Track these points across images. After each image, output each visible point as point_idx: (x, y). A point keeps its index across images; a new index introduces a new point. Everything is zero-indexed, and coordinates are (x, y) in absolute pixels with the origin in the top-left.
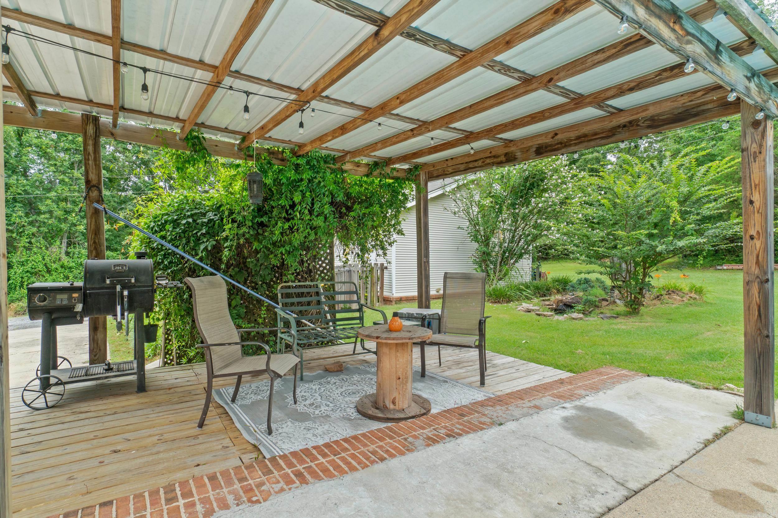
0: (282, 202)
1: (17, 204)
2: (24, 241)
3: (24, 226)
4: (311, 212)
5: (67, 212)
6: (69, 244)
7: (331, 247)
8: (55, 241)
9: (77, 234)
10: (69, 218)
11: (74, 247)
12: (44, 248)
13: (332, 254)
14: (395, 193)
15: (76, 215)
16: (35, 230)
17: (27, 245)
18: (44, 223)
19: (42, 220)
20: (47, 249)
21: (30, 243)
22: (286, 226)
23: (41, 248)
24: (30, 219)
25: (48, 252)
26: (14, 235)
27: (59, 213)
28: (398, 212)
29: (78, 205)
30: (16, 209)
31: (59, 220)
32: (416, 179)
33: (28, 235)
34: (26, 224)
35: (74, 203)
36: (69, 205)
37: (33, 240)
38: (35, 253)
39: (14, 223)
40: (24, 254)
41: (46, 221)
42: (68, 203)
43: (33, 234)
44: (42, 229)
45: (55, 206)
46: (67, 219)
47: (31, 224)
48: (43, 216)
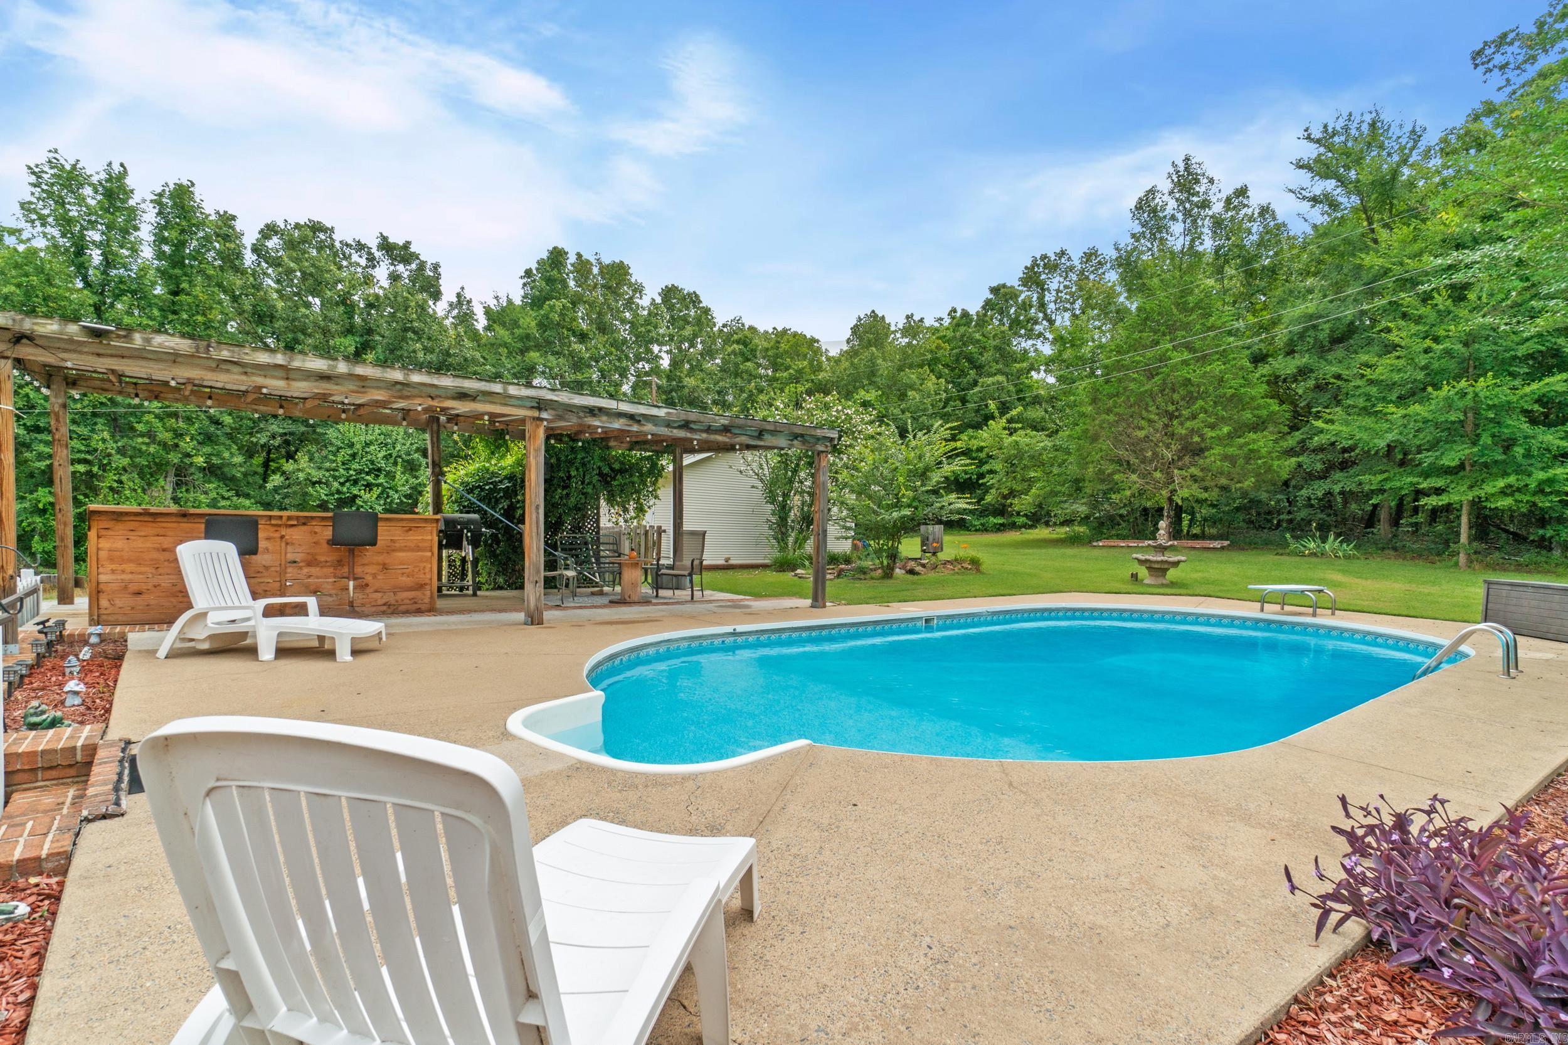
0: (561, 474)
1: (99, 420)
2: (110, 479)
3: (109, 455)
4: (583, 483)
5: (178, 435)
6: (178, 484)
7: (598, 508)
8: (157, 480)
9: (192, 470)
10: (182, 444)
11: (187, 491)
12: (139, 491)
13: (598, 514)
14: (654, 465)
15: (192, 439)
16: (126, 461)
17: (115, 485)
18: (140, 450)
19: (138, 446)
20: (144, 491)
21: (120, 482)
22: (564, 492)
23: (135, 490)
24: (120, 444)
25: (146, 497)
26: (95, 469)
27: (165, 436)
28: (657, 480)
29: (194, 423)
30: (97, 428)
31: (164, 445)
32: (673, 452)
33: (116, 469)
34: (113, 452)
35: (189, 420)
36: (181, 424)
37: (124, 478)
38: (127, 499)
39: (96, 450)
40: (110, 499)
41: (144, 448)
42: (180, 420)
43: (124, 469)
44: (138, 460)
45: (159, 425)
46: (177, 445)
47: (122, 451)
48: (140, 440)
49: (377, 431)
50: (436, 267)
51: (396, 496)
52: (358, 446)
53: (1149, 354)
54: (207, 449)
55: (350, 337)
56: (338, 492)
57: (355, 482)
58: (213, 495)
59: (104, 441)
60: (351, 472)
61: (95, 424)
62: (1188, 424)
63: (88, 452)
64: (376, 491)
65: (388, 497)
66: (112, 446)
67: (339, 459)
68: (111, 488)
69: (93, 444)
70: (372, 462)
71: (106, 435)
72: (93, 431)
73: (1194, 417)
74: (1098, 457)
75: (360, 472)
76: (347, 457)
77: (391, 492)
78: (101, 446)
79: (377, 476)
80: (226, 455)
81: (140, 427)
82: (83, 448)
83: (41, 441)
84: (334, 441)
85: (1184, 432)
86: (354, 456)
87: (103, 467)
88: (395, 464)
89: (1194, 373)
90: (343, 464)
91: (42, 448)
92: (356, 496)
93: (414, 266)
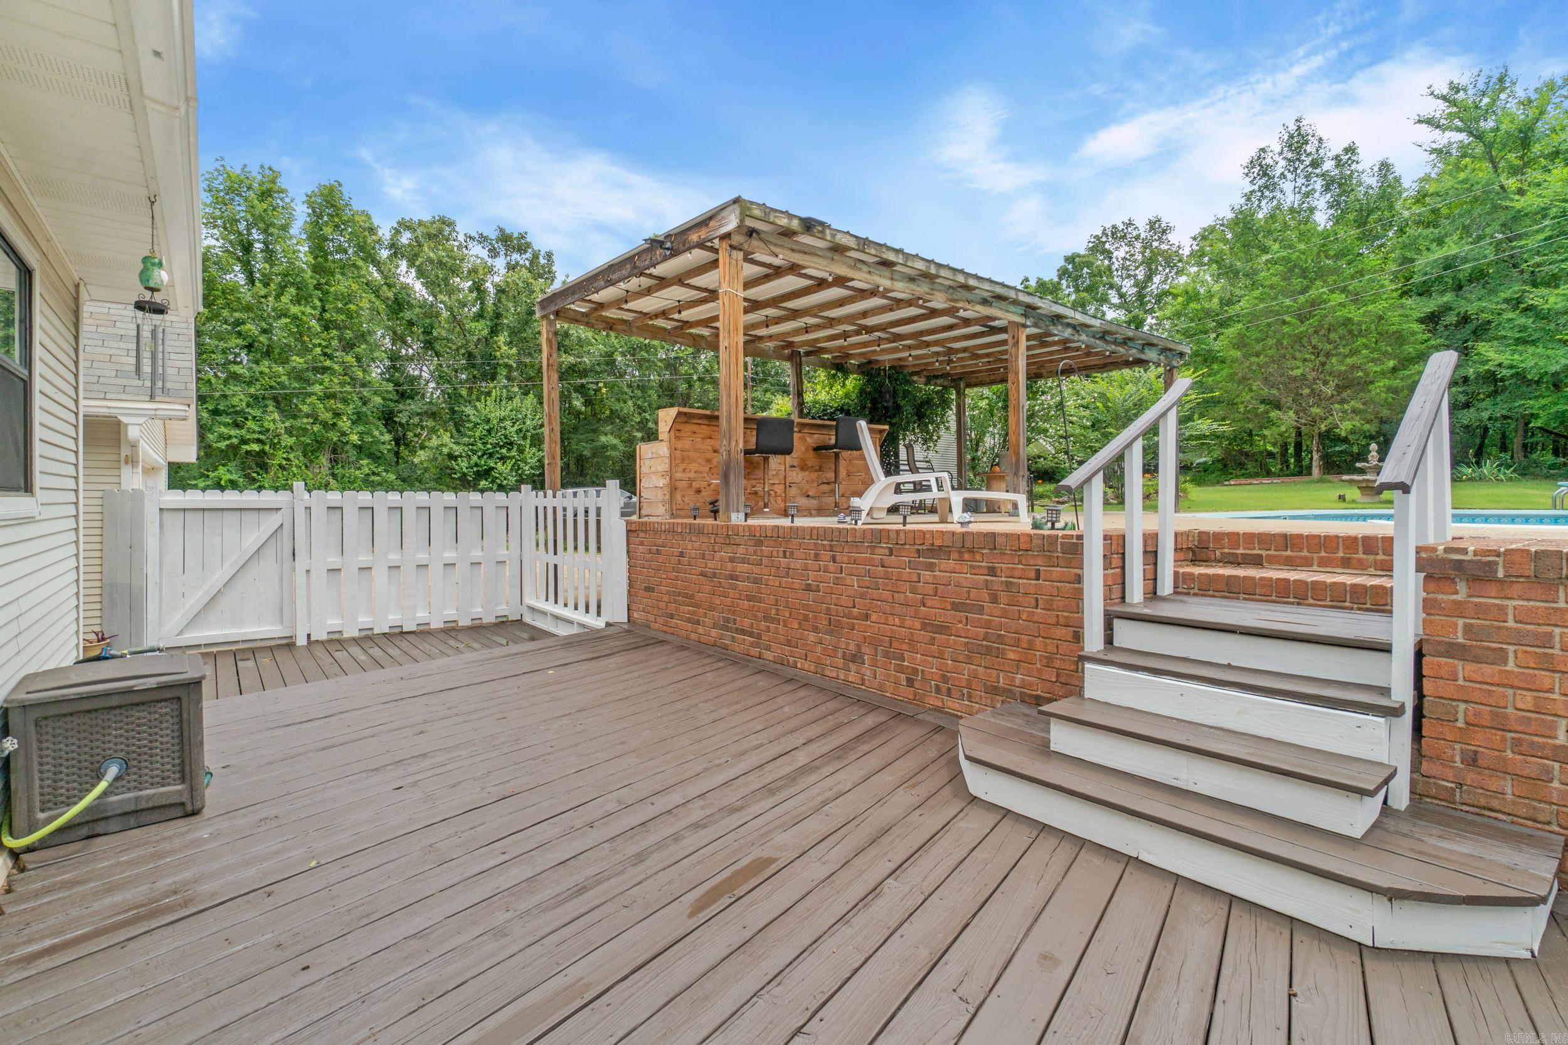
1: (268, 402)
2: (280, 457)
3: (279, 435)
5: (337, 415)
6: (334, 461)
8: (317, 458)
9: (348, 447)
10: (340, 423)
12: (303, 467)
15: (348, 419)
16: (292, 440)
17: (284, 462)
18: (304, 430)
19: (303, 426)
20: (307, 467)
21: (288, 459)
23: (300, 467)
24: (288, 424)
26: (267, 448)
27: (328, 416)
29: (349, 404)
30: (268, 409)
31: (325, 425)
33: (284, 448)
34: (282, 432)
35: (344, 401)
36: (339, 404)
37: (291, 456)
39: (268, 430)
41: (309, 427)
42: (337, 401)
43: (291, 448)
44: (302, 439)
45: (321, 406)
46: (334, 424)
47: (289, 432)
48: (305, 420)
49: (510, 408)
50: (549, 255)
51: (527, 468)
52: (495, 422)
53: (1302, 299)
54: (361, 428)
55: (482, 322)
56: (476, 465)
57: (491, 455)
58: (366, 470)
59: (274, 421)
60: (489, 446)
61: (266, 406)
62: (1349, 361)
63: (260, 433)
64: (509, 464)
65: (519, 468)
66: (281, 427)
67: (477, 434)
68: (280, 466)
69: (266, 424)
70: (506, 437)
71: (276, 416)
72: (264, 412)
73: (1354, 353)
74: (1248, 397)
75: (495, 446)
76: (484, 432)
77: (522, 465)
78: (272, 426)
79: (509, 450)
80: (376, 433)
81: (305, 409)
82: (257, 429)
83: (220, 423)
84: (472, 417)
85: (1344, 368)
86: (489, 431)
87: (273, 446)
88: (525, 438)
89: (1355, 313)
90: (481, 439)
91: (223, 429)
92: (492, 469)
93: (528, 255)
